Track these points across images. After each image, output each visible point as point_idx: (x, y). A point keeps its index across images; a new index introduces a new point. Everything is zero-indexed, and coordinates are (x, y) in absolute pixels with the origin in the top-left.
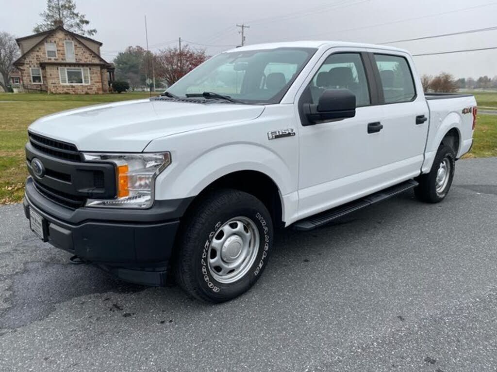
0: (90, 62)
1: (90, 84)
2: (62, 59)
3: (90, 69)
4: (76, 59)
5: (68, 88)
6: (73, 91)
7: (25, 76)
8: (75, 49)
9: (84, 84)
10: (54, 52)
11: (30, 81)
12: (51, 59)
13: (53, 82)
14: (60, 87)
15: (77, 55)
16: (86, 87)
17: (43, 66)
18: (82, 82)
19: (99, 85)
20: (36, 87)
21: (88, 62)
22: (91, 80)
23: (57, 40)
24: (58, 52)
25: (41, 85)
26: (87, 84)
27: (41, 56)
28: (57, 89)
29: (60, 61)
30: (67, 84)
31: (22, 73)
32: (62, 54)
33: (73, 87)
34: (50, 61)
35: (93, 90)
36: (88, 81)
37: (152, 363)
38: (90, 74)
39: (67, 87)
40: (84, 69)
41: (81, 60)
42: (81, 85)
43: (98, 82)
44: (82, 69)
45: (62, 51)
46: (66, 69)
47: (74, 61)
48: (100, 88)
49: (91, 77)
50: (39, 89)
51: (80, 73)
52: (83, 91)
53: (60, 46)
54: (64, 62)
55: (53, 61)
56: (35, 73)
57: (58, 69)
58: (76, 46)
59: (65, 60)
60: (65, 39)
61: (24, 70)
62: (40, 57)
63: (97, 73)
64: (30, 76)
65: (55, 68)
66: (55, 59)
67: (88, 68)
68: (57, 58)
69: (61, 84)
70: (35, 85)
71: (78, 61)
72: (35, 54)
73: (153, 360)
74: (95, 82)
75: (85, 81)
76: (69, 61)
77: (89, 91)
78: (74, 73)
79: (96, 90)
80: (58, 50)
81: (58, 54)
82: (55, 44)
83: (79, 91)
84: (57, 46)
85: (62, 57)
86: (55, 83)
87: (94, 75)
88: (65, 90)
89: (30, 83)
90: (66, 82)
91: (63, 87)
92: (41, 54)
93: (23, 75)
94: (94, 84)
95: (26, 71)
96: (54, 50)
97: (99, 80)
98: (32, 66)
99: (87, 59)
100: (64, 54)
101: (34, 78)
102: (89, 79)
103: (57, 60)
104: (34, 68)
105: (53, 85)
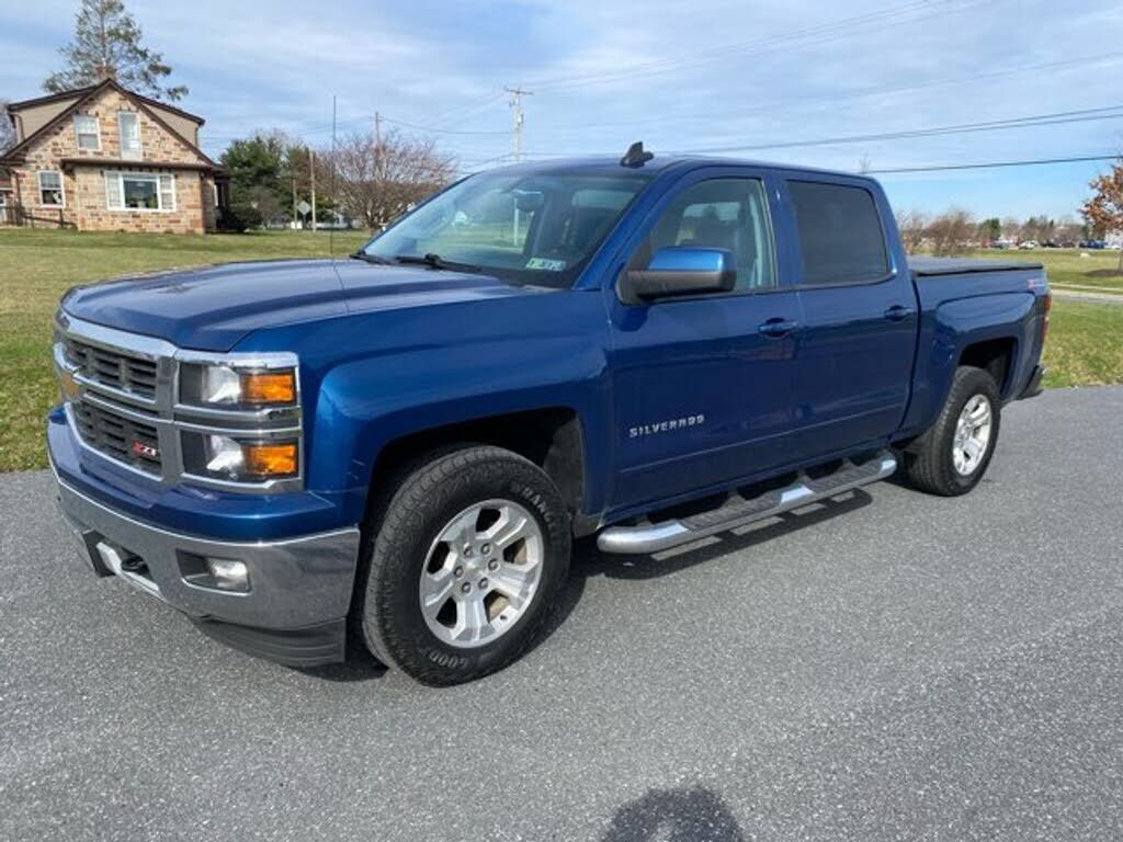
0: (176, 161)
1: (174, 210)
2: (112, 154)
3: (176, 178)
4: (145, 155)
5: (125, 219)
6: (137, 226)
7: (25, 189)
8: (143, 132)
9: (160, 210)
10: (95, 136)
11: (37, 200)
12: (84, 153)
13: (92, 204)
14: (106, 215)
15: (145, 144)
16: (165, 216)
17: (69, 167)
18: (156, 207)
19: (198, 214)
20: (51, 215)
21: (171, 161)
22: (178, 201)
23: (102, 111)
24: (105, 137)
25: (60, 210)
26: (167, 211)
27: (63, 144)
28: (100, 220)
29: (107, 157)
30: (123, 208)
31: (18, 182)
32: (111, 142)
33: (135, 216)
34: (83, 157)
35: (182, 224)
36: (171, 203)
38: (177, 187)
39: (123, 215)
40: (161, 178)
41: (155, 156)
42: (154, 213)
43: (194, 207)
44: (157, 177)
45: (113, 134)
46: (121, 177)
47: (140, 159)
48: (198, 221)
49: (178, 195)
50: (57, 218)
51: (152, 186)
52: (157, 226)
53: (107, 124)
54: (116, 159)
55: (90, 156)
56: (46, 182)
57: (102, 175)
58: (143, 124)
59: (119, 154)
60: (120, 110)
61: (24, 176)
62: (60, 147)
63: (191, 187)
64: (36, 189)
65: (97, 172)
66: (95, 153)
67: (172, 176)
68: (100, 150)
69: (110, 209)
70: (46, 209)
71: (148, 157)
72: (50, 140)
74: (189, 207)
75: (163, 204)
76: (127, 157)
77: (173, 227)
78: (140, 185)
79: (188, 224)
80: (103, 133)
81: (103, 141)
82: (97, 120)
83: (150, 227)
84: (101, 124)
85: (112, 150)
86: (95, 207)
87: (184, 191)
88: (118, 225)
89: (36, 206)
90: (120, 205)
91: (114, 215)
92: (65, 141)
93: (21, 185)
94: (185, 212)
95: (27, 178)
96: (93, 132)
97: (197, 201)
98: (43, 166)
99: (170, 153)
100: (118, 143)
101: (45, 193)
102: (174, 200)
103: (100, 154)
104: (47, 172)
105: (89, 211)
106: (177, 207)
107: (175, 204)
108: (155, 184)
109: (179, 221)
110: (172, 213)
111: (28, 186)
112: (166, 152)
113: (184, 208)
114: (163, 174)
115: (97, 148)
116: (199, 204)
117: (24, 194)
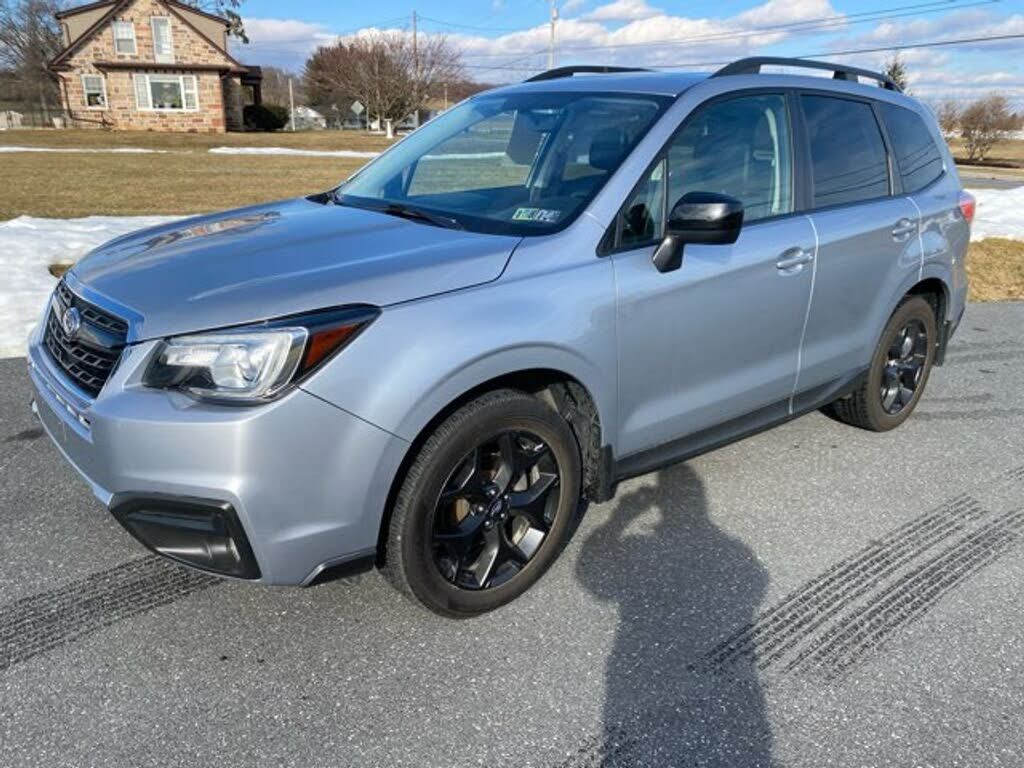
0: (205, 63)
1: (197, 109)
2: (147, 57)
3: (198, 79)
4: (176, 58)
5: (153, 119)
6: (164, 126)
7: (72, 92)
8: (174, 35)
9: (184, 110)
10: (131, 40)
11: (83, 103)
12: (123, 57)
13: (123, 106)
14: (135, 116)
15: (177, 47)
16: (190, 116)
17: (105, 67)
18: (181, 107)
19: (219, 113)
20: (96, 116)
21: (201, 63)
22: (201, 101)
23: (136, 15)
24: (140, 41)
25: (102, 112)
26: (191, 111)
27: (103, 50)
28: (131, 120)
29: (142, 60)
30: (150, 109)
31: (65, 85)
32: (146, 46)
33: (163, 116)
34: (121, 61)
35: (205, 123)
36: (194, 104)
38: (199, 88)
39: (151, 115)
40: (184, 79)
41: (186, 58)
42: (179, 113)
43: (215, 107)
44: (180, 79)
45: (147, 38)
46: (147, 79)
47: (172, 62)
48: (218, 120)
49: (200, 96)
50: (100, 119)
51: (175, 87)
52: (183, 125)
53: (142, 29)
54: (151, 61)
55: (128, 60)
56: (90, 86)
57: (131, 78)
58: (174, 27)
59: (154, 57)
60: (153, 14)
61: (70, 80)
62: (101, 52)
63: (212, 87)
64: (82, 92)
65: (126, 75)
66: (131, 57)
67: (194, 77)
68: (136, 54)
69: (139, 109)
70: (91, 111)
71: (179, 60)
72: (93, 45)
74: (210, 106)
75: (187, 104)
76: (161, 60)
77: (196, 126)
78: (166, 86)
79: (210, 122)
80: (138, 38)
81: (139, 45)
82: (133, 24)
83: (175, 126)
84: (137, 29)
85: (147, 53)
86: (125, 108)
87: (206, 92)
88: (147, 124)
89: (83, 108)
90: (148, 106)
91: (143, 116)
92: (105, 46)
93: (68, 89)
94: (207, 111)
95: (73, 83)
96: (130, 37)
97: (217, 101)
98: (86, 71)
99: (199, 55)
100: (152, 46)
101: (90, 96)
102: (197, 100)
103: (137, 58)
104: (90, 75)
105: (121, 112)
106: (201, 106)
107: (197, 104)
108: (179, 85)
109: (202, 121)
110: (195, 113)
111: (75, 89)
112: (195, 55)
113: (207, 108)
114: (186, 76)
115: (134, 52)
116: (220, 103)
117: (71, 97)
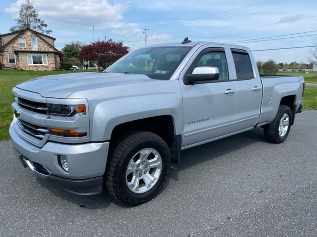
0: (48, 51)
1: (47, 64)
3: (48, 55)
4: (39, 49)
5: (33, 67)
6: (36, 69)
7: (4, 59)
8: (38, 42)
9: (43, 64)
10: (24, 44)
11: (8, 62)
12: (21, 49)
13: (23, 63)
14: (27, 66)
15: (39, 46)
16: (45, 66)
17: (17, 53)
18: (42, 64)
19: (54, 65)
21: (46, 50)
22: (48, 62)
23: (26, 36)
24: (27, 44)
25: (15, 65)
26: (45, 65)
27: (15, 46)
28: (26, 68)
29: (28, 50)
31: (2, 57)
32: (29, 45)
33: (36, 66)
36: (46, 63)
37: (99, 234)
38: (48, 58)
40: (43, 55)
41: (42, 49)
44: (42, 55)
45: (29, 43)
46: (32, 55)
47: (37, 50)
48: (54, 67)
50: (14, 67)
51: (41, 58)
52: (42, 69)
55: (23, 49)
56: (11, 57)
57: (26, 55)
58: (38, 40)
59: (31, 49)
60: (32, 36)
62: (14, 47)
63: (52, 58)
64: (8, 59)
66: (24, 49)
67: (46, 55)
68: (26, 48)
69: (29, 64)
70: (11, 65)
72: (11, 45)
73: (100, 232)
74: (51, 63)
75: (44, 63)
76: (33, 50)
77: (47, 69)
78: (37, 57)
79: (51, 68)
80: (26, 43)
81: (27, 45)
83: (40, 69)
84: (26, 40)
85: (29, 47)
86: (24, 64)
87: (50, 59)
88: (31, 69)
89: (8, 64)
90: (31, 63)
91: (30, 66)
92: (16, 45)
93: (3, 58)
94: (50, 65)
95: (5, 56)
96: (24, 43)
97: (53, 62)
98: (9, 53)
99: (46, 48)
100: (31, 45)
101: (10, 60)
102: (47, 61)
103: (26, 49)
104: (11, 54)
105: (23, 65)
106: (48, 64)
107: (47, 63)
108: (42, 57)
109: (49, 68)
111: (5, 58)
112: (45, 48)
113: (50, 64)
114: (44, 54)
115: (25, 47)
116: (54, 63)
117: (4, 61)
